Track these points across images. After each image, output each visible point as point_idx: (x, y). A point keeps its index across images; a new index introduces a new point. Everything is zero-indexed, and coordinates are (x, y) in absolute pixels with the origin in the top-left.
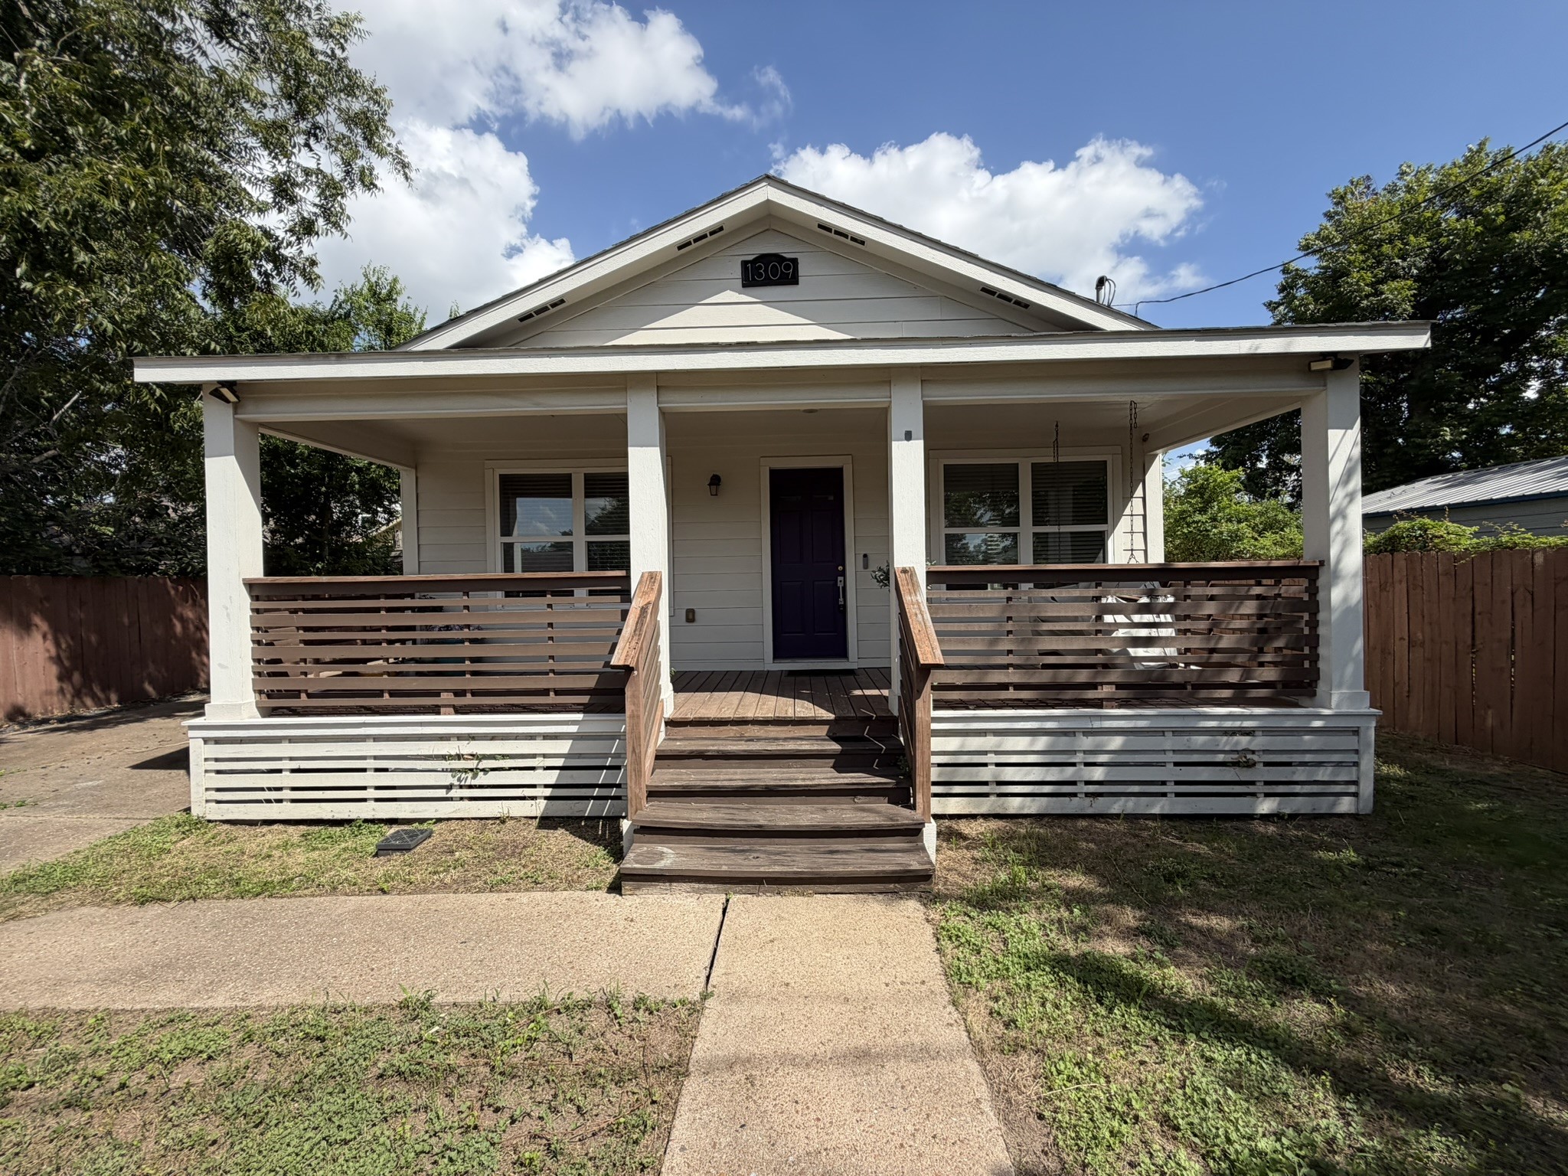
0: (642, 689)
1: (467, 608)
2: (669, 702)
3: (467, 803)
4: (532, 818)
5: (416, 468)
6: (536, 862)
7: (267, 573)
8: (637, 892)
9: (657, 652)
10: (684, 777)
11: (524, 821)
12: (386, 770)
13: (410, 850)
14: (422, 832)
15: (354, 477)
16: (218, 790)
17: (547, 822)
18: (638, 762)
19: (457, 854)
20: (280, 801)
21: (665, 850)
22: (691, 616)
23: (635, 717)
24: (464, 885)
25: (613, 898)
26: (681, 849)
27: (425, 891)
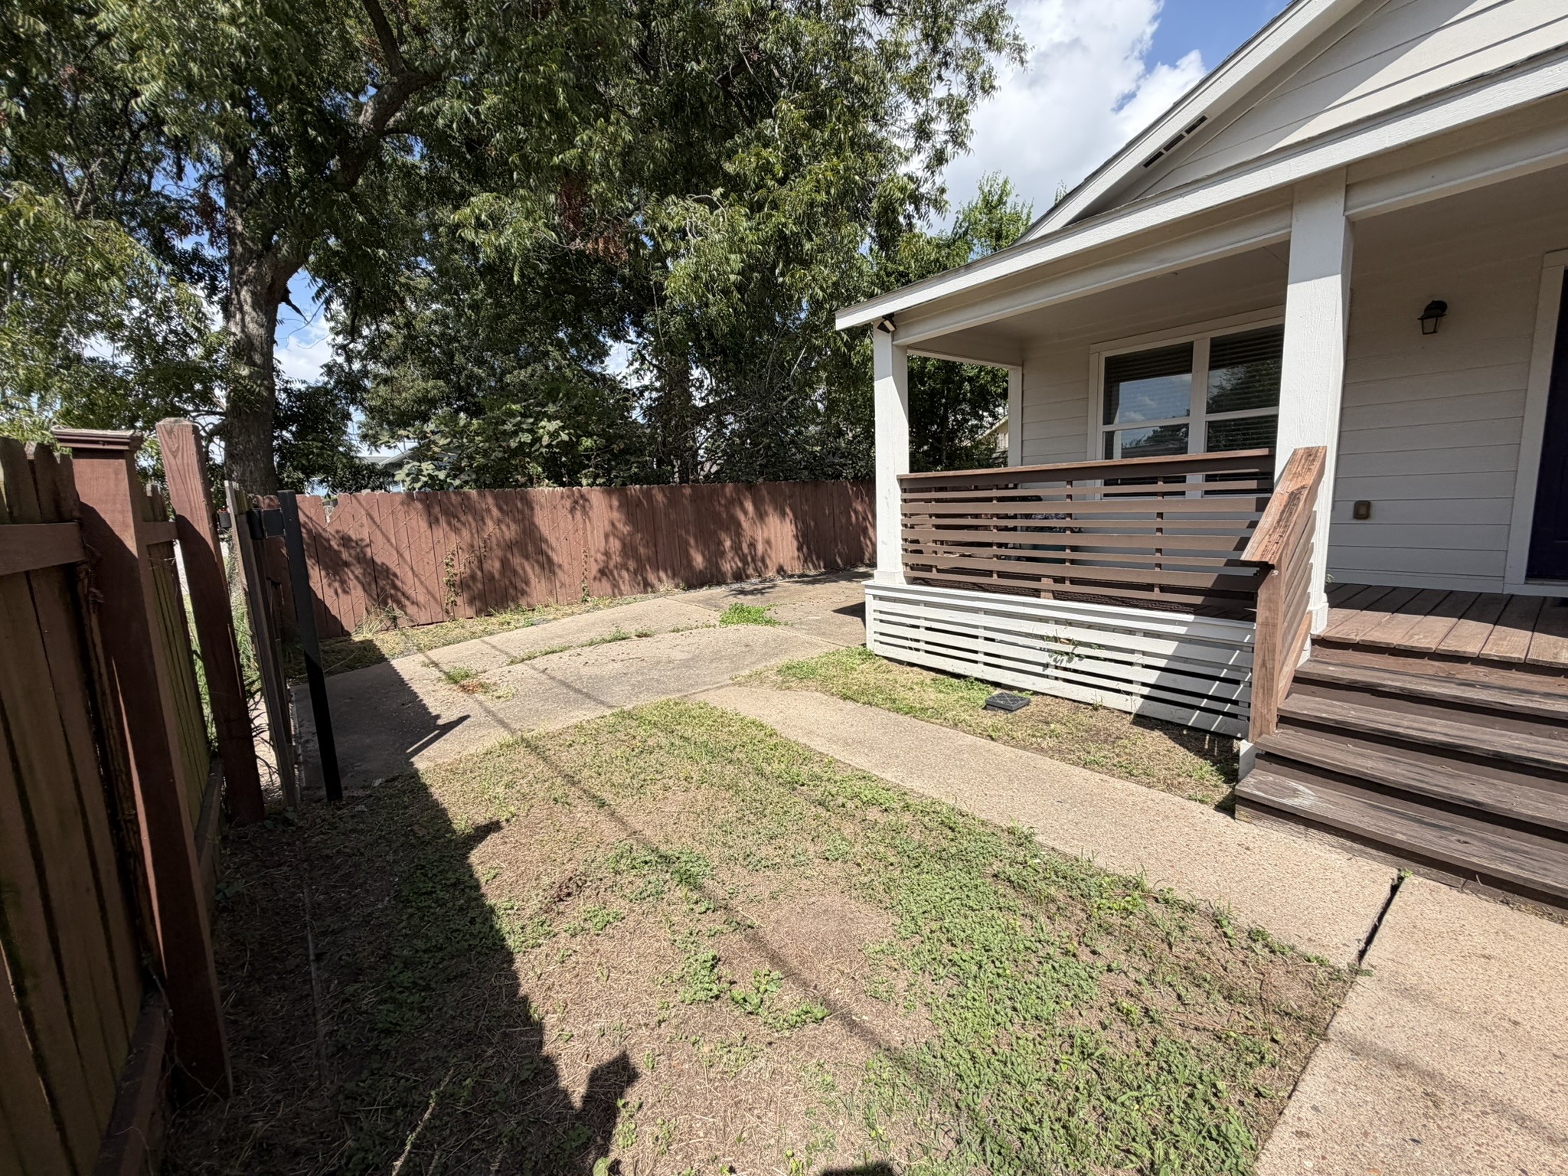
0: (1283, 593)
1: (1070, 497)
2: (1320, 615)
3: (1061, 683)
4: (1126, 712)
5: (1023, 365)
6: (1130, 754)
7: (912, 470)
8: (1256, 822)
9: (1308, 550)
10: (1338, 710)
11: (1117, 713)
12: (993, 640)
13: (1011, 711)
14: (1022, 699)
15: (967, 386)
16: (881, 634)
17: (1141, 720)
18: (1269, 678)
19: (1052, 726)
20: (917, 650)
21: (1301, 788)
22: (1362, 511)
23: (1271, 626)
24: (1057, 753)
25: (1222, 818)
26: (1327, 794)
27: (1024, 748)
